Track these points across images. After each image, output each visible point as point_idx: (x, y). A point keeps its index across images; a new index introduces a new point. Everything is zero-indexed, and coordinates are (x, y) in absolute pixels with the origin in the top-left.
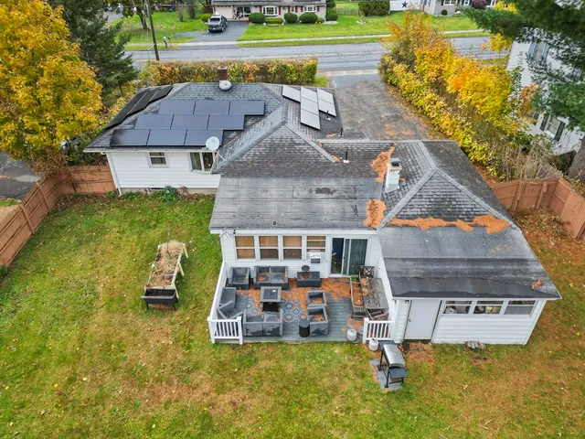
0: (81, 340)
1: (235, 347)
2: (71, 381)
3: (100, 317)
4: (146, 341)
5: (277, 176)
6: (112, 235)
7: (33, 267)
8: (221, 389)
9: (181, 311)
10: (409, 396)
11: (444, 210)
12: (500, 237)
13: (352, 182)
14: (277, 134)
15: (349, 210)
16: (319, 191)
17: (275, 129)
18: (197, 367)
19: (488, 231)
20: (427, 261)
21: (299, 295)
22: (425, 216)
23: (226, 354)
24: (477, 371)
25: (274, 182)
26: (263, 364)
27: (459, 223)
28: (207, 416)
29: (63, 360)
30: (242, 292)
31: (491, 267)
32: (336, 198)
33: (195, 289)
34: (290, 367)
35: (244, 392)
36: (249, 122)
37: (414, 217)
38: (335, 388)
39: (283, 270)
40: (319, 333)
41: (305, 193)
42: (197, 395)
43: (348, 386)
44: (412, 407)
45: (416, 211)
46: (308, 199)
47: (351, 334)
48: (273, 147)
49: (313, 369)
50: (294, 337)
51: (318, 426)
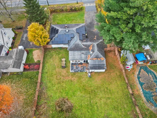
0: (56, 72)
1: (73, 73)
2: (57, 77)
3: (57, 69)
4: (63, 72)
5: (76, 51)
6: (54, 56)
7: (46, 62)
8: (72, 77)
9: (66, 68)
10: (91, 78)
11: (97, 57)
12: (103, 61)
13: (86, 51)
14: (76, 43)
15: (86, 56)
16: (82, 53)
17: (76, 42)
18: (69, 75)
19: (102, 60)
20: (94, 65)
21: (80, 66)
22: (94, 58)
23: (72, 74)
24: (98, 75)
25: (76, 52)
26: (76, 75)
27: (98, 59)
28: (71, 80)
29: (55, 75)
30: (73, 66)
31: (100, 65)
32: (84, 55)
33: (67, 65)
34: (79, 75)
35: (74, 78)
36: (72, 39)
37: (93, 58)
38: (84, 77)
39: (78, 63)
40: (82, 71)
41: (80, 54)
42: (70, 78)
43: (85, 77)
44: (91, 79)
45: (94, 57)
46: (81, 55)
47: (86, 71)
48: (76, 45)
49: (82, 75)
50: (79, 72)
51: (82, 81)
